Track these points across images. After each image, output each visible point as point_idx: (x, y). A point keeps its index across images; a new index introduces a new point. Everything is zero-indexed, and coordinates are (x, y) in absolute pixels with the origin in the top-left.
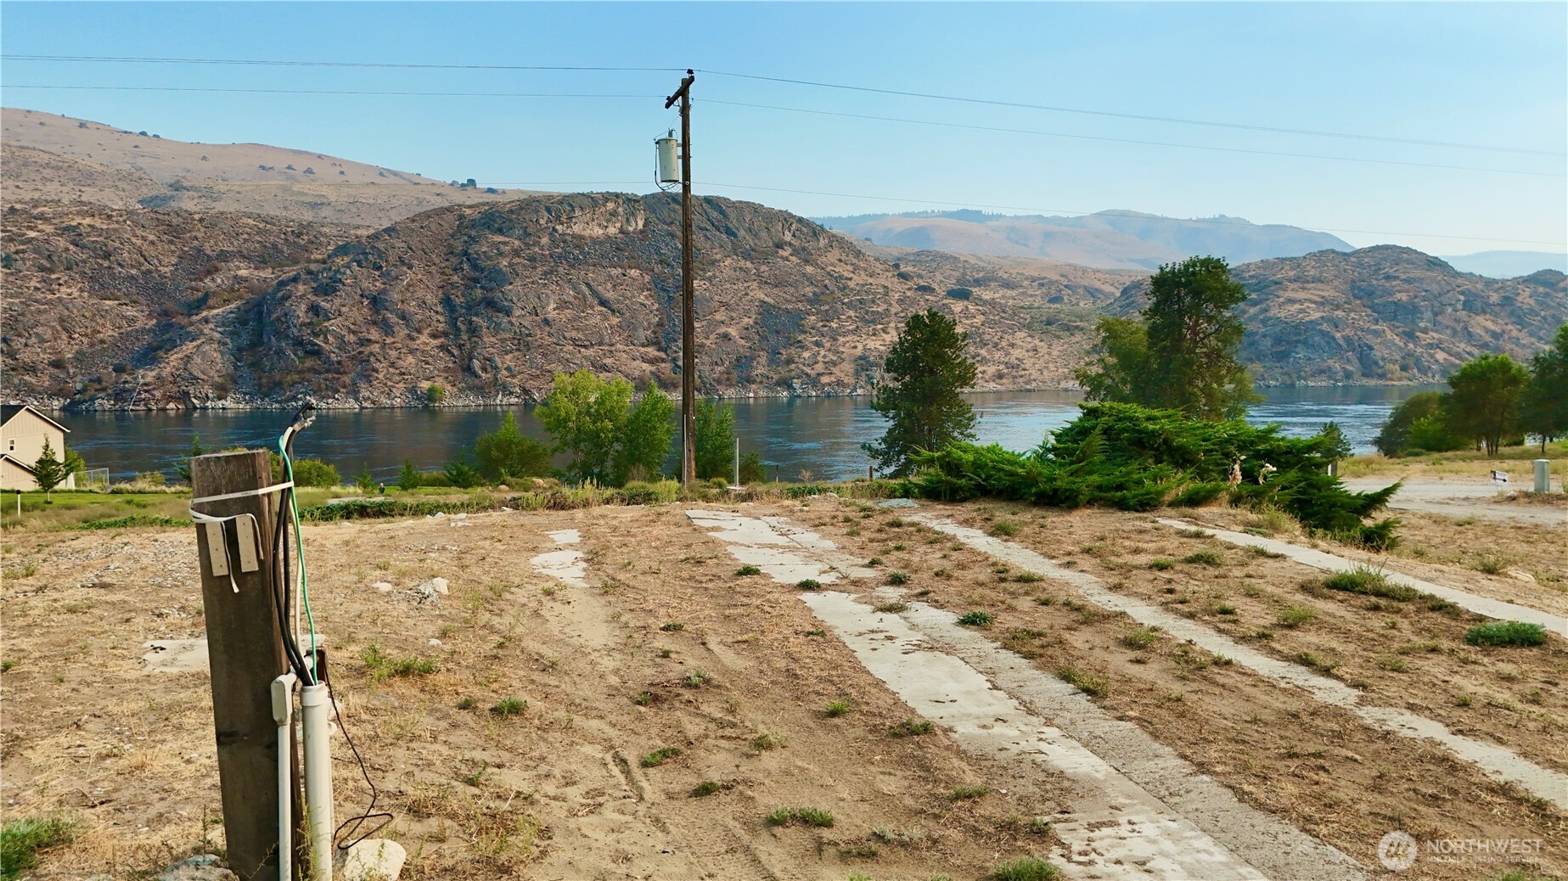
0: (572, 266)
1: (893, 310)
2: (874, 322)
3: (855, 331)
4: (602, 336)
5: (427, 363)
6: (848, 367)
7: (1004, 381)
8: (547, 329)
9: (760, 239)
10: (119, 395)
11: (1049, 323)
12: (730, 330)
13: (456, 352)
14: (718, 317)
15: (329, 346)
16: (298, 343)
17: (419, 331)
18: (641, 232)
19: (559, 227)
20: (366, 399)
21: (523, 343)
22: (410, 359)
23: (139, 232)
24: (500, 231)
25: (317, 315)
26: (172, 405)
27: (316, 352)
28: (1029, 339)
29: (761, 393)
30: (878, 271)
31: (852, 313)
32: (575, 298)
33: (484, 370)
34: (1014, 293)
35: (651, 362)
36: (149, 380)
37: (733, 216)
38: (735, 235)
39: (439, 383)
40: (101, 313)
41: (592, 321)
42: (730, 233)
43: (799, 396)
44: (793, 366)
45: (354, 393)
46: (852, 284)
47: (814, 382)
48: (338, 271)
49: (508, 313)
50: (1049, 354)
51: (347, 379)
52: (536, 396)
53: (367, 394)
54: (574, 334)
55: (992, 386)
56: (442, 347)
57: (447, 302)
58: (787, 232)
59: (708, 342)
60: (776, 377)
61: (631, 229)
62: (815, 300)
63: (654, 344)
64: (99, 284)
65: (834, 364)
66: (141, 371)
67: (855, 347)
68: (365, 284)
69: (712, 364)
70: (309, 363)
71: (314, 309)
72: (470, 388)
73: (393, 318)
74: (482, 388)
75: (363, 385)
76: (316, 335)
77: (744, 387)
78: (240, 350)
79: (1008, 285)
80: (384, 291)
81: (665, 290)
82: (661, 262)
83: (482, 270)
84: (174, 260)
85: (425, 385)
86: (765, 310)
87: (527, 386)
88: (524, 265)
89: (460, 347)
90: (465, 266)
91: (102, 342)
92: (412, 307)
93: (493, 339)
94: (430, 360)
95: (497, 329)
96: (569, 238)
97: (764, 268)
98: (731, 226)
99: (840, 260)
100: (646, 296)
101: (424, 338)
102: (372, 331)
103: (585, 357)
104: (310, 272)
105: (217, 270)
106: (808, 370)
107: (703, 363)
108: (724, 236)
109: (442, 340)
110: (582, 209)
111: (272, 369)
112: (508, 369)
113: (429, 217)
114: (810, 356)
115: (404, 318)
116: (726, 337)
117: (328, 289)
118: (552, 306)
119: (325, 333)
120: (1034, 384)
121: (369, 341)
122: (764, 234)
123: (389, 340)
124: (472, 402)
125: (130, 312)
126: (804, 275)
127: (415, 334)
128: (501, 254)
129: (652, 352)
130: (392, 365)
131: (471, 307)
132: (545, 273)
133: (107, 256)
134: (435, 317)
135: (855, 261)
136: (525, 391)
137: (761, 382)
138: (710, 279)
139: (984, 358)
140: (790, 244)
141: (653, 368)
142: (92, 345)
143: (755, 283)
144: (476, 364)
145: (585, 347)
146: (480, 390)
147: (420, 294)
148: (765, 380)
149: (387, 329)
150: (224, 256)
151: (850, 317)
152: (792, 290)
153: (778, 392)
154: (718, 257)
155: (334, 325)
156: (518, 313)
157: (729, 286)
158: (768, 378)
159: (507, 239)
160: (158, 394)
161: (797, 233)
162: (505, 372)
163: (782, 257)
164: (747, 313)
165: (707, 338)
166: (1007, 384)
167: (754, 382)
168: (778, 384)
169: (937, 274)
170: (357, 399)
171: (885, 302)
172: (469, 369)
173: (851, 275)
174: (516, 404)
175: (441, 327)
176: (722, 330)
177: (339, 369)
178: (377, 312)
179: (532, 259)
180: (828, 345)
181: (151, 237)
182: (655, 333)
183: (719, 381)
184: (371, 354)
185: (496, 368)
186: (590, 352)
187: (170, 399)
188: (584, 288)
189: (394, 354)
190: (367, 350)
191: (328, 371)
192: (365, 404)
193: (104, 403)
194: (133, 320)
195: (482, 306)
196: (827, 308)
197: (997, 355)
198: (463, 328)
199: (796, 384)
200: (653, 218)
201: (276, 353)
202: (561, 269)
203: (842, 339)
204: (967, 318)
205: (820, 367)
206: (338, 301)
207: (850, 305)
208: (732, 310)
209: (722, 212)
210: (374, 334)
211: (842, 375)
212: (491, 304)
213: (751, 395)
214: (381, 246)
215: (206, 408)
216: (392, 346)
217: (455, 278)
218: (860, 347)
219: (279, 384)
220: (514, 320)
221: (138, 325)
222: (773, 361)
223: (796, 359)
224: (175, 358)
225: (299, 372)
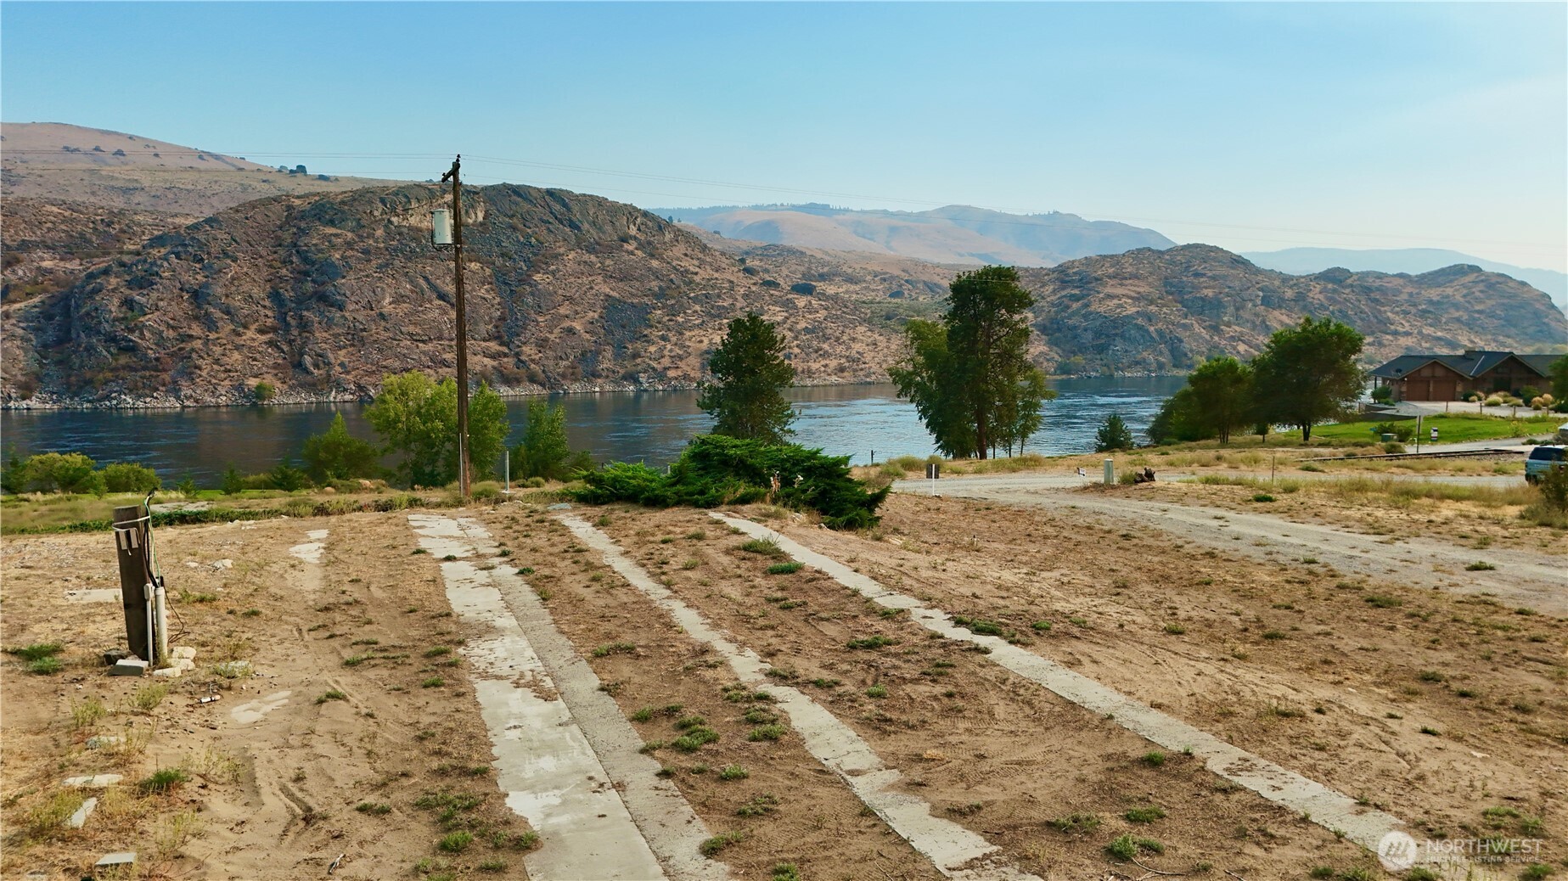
0: (410, 259)
1: (738, 305)
2: (719, 316)
3: (700, 326)
4: (441, 331)
5: (255, 360)
6: (694, 361)
7: (846, 374)
8: (383, 323)
9: (604, 233)
11: (888, 318)
12: (574, 324)
13: (286, 348)
14: (562, 311)
15: (147, 342)
16: (112, 339)
17: (246, 327)
18: (481, 224)
19: (394, 219)
20: (188, 398)
21: (357, 338)
22: (236, 355)
24: (332, 223)
25: (132, 309)
27: (132, 349)
28: (869, 334)
29: (608, 388)
30: (724, 266)
31: (698, 308)
32: (412, 291)
33: (317, 366)
34: (857, 288)
35: (493, 357)
37: (576, 208)
38: (578, 228)
39: (269, 380)
41: (430, 316)
42: (574, 226)
43: (646, 390)
44: (639, 360)
45: (175, 391)
46: (697, 279)
47: (661, 376)
48: (154, 264)
49: (341, 308)
50: (888, 347)
51: (166, 377)
52: (372, 392)
53: (189, 392)
54: (411, 329)
55: (834, 378)
56: (270, 343)
57: (275, 296)
58: (632, 226)
59: (552, 337)
60: (622, 371)
61: (470, 221)
62: (661, 295)
63: (496, 338)
65: (681, 358)
67: (701, 342)
68: (185, 277)
69: (556, 358)
70: (123, 360)
71: (128, 303)
72: (302, 386)
73: (217, 314)
74: (314, 385)
75: (184, 383)
76: (131, 331)
77: (589, 381)
78: (46, 346)
79: (851, 280)
80: (206, 285)
81: (506, 284)
82: (503, 255)
83: (313, 263)
85: (253, 382)
86: (612, 306)
87: (362, 382)
88: (358, 259)
89: (290, 342)
90: (294, 259)
92: (237, 302)
93: (325, 334)
94: (258, 356)
95: (330, 324)
96: (405, 230)
97: (608, 262)
98: (574, 218)
99: (686, 255)
100: (487, 291)
101: (250, 334)
102: (194, 326)
103: (424, 353)
104: (122, 264)
105: (16, 260)
106: (654, 364)
107: (547, 358)
108: (567, 229)
109: (271, 335)
110: (419, 201)
111: (81, 367)
112: (342, 365)
113: (254, 208)
114: (656, 350)
115: (228, 313)
116: (571, 331)
117: (144, 282)
118: (388, 300)
119: (141, 328)
120: (874, 377)
121: (191, 337)
122: (608, 228)
123: (212, 336)
124: (303, 399)
126: (650, 269)
127: (241, 330)
128: (333, 246)
129: (494, 346)
130: (217, 362)
131: (302, 301)
132: (380, 267)
134: (263, 312)
135: (701, 255)
136: (361, 388)
137: (607, 377)
138: (553, 273)
139: (826, 352)
140: (635, 238)
141: (495, 363)
143: (600, 278)
144: (307, 360)
145: (423, 342)
146: (312, 387)
147: (245, 288)
148: (611, 375)
149: (210, 324)
150: (25, 246)
151: (696, 312)
152: (637, 284)
153: (624, 386)
154: (562, 250)
155: (149, 320)
156: (352, 307)
157: (572, 280)
158: (614, 372)
159: (339, 231)
161: (642, 227)
162: (338, 369)
163: (627, 251)
164: (592, 307)
165: (551, 333)
166: (848, 377)
167: (600, 376)
168: (624, 378)
169: (783, 268)
170: (178, 398)
171: (731, 297)
172: (299, 365)
173: (697, 270)
174: (351, 401)
175: (270, 322)
176: (566, 324)
177: (157, 366)
178: (199, 307)
179: (366, 252)
180: (674, 339)
182: (496, 327)
183: (564, 376)
184: (193, 350)
185: (329, 364)
186: (429, 347)
188: (422, 282)
189: (218, 350)
190: (188, 346)
191: (144, 368)
192: (187, 403)
195: (313, 300)
196: (673, 302)
197: (839, 349)
198: (293, 322)
199: (643, 378)
200: (493, 210)
201: (87, 350)
202: (397, 262)
203: (688, 334)
204: (810, 313)
205: (666, 362)
206: (154, 295)
207: (696, 300)
208: (577, 304)
209: (565, 205)
210: (196, 330)
211: (689, 369)
212: (323, 298)
213: (597, 389)
214: (202, 237)
215: (9, 409)
216: (215, 342)
217: (284, 271)
218: (706, 341)
219: (89, 382)
220: (347, 314)
222: (619, 355)
223: (643, 353)
225: (112, 370)
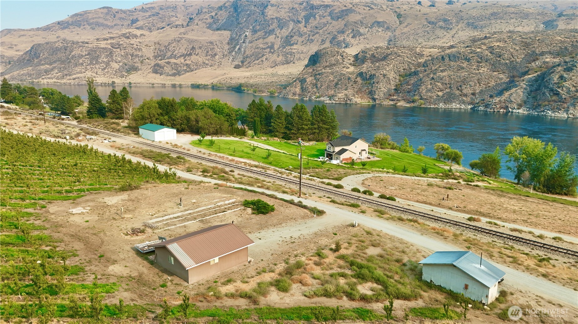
10: (487, 106)
15: (562, 92)
16: (552, 90)
20: (571, 114)
23: (514, 47)
25: (562, 80)
26: (502, 110)
27: (557, 94)
36: (497, 101)
40: (491, 77)
45: (567, 111)
51: (565, 105)
53: (572, 112)
64: (494, 67)
66: (495, 98)
70: (553, 98)
75: (572, 108)
76: (559, 87)
78: (531, 91)
84: (523, 56)
91: (489, 87)
104: (565, 62)
105: (537, 59)
111: (540, 99)
117: (569, 69)
119: (563, 87)
125: (501, 76)
133: (500, 57)
142: (486, 88)
150: (543, 54)
155: (567, 84)
160: (498, 106)
170: (567, 114)
177: (564, 101)
181: (518, 48)
187: (501, 108)
191: (560, 102)
192: (570, 116)
193: (482, 108)
194: (502, 79)
201: (543, 93)
215: (512, 112)
219: (540, 105)
221: (503, 81)
224: (507, 94)
225: (548, 101)
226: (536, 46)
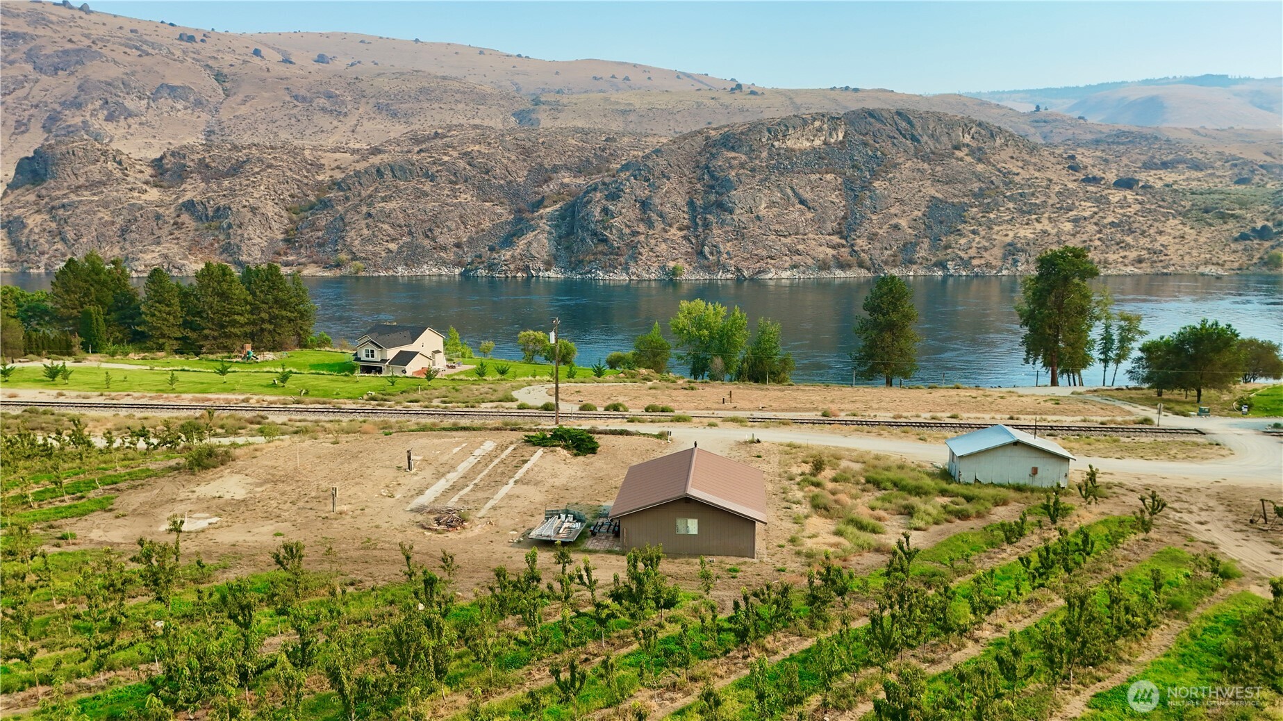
0: (782, 174)
1: (1050, 202)
2: (1029, 213)
3: (1008, 222)
4: (798, 228)
5: (674, 249)
6: (998, 252)
7: (1143, 265)
8: (758, 223)
9: (940, 143)
10: (491, 267)
11: (1207, 211)
12: (900, 221)
13: (694, 241)
14: (893, 211)
15: (612, 236)
16: (595, 234)
17: (671, 226)
18: (841, 142)
19: (776, 144)
20: (633, 274)
21: (740, 234)
22: (664, 246)
23: (506, 154)
24: (733, 149)
25: (607, 214)
26: (519, 274)
27: (605, 241)
28: (1180, 227)
29: (921, 272)
30: (1049, 165)
31: (1011, 205)
32: (781, 199)
33: (712, 254)
35: (834, 247)
36: (507, 257)
37: (918, 125)
38: (918, 141)
39: (681, 263)
40: (482, 211)
41: (792, 216)
42: (914, 139)
43: (952, 276)
44: (949, 251)
45: (626, 269)
46: (1017, 179)
47: (966, 264)
48: (621, 183)
49: (731, 212)
50: (1196, 240)
51: (622, 260)
52: (745, 273)
53: (634, 270)
54: (777, 227)
55: (1129, 270)
56: (685, 237)
57: (691, 204)
58: (966, 135)
59: (881, 232)
60: (934, 259)
61: (832, 140)
62: (980, 194)
63: (838, 233)
64: (483, 191)
65: (986, 249)
66: (503, 252)
67: (1007, 235)
68: (638, 192)
69: (882, 249)
70: (600, 248)
71: (605, 210)
72: (701, 267)
73: (654, 216)
74: (709, 267)
75: (632, 264)
76: (605, 229)
77: (906, 267)
78: (560, 237)
79: (1197, 167)
80: (650, 197)
81: (852, 190)
82: (853, 167)
83: (717, 179)
84: (526, 173)
85: (671, 264)
86: (934, 204)
87: (740, 266)
88: (747, 175)
89: (697, 237)
90: (706, 177)
91: (483, 230)
92: (667, 209)
93: (719, 231)
94: (676, 246)
95: (723, 223)
96: (782, 152)
97: (939, 168)
98: (915, 133)
99: (1012, 158)
100: (837, 196)
101: (673, 231)
102: (641, 226)
103: (784, 244)
104: (604, 184)
105: (551, 179)
106: (962, 254)
107: (875, 249)
108: (909, 142)
109: (685, 232)
110: (794, 128)
111: (578, 251)
112: (728, 253)
113: (686, 139)
114: (965, 243)
115: (661, 216)
116: (896, 227)
117: (614, 196)
118: (764, 205)
119: (611, 227)
120: (1172, 268)
121: (638, 233)
122: (945, 139)
123: (651, 232)
124: (702, 276)
125: (499, 210)
126: (974, 173)
127: (667, 228)
128: (731, 167)
129: (836, 239)
130: (651, 250)
131: (707, 209)
132: (761, 181)
133: (487, 172)
134: (683, 215)
135: (1027, 157)
136: (738, 270)
137: (921, 264)
138: (890, 180)
139: (1128, 245)
140: (968, 145)
141: (835, 252)
142: (477, 233)
143: (929, 182)
144: (706, 249)
145: (785, 236)
146: (707, 269)
147: (672, 199)
148: (924, 262)
149: (650, 225)
150: (556, 169)
151: (1009, 209)
152: (960, 186)
153: (934, 272)
154: (900, 161)
155: (616, 222)
156: (738, 211)
157: (905, 185)
158: (927, 260)
159: (737, 155)
160: (512, 267)
161: (976, 136)
162: (725, 256)
163: (957, 159)
164: (917, 207)
165: (880, 228)
166: (1146, 268)
167: (915, 263)
168: (935, 265)
170: (628, 274)
171: (1045, 195)
172: (701, 253)
173: (1020, 170)
174: (731, 279)
175: (686, 222)
176: (894, 221)
177: (617, 252)
178: (645, 213)
179: (753, 170)
180: (983, 233)
181: (513, 158)
182: (839, 224)
183: (886, 263)
184: (639, 242)
185: (719, 252)
186: (788, 240)
187: (518, 270)
188: (789, 191)
189: (653, 242)
190: (636, 239)
191: (611, 254)
192: (633, 277)
193: (482, 272)
194: (500, 215)
195: (714, 207)
196: (989, 200)
197: (1144, 242)
198: (700, 223)
199: (950, 265)
200: (851, 130)
201: (581, 240)
202: (773, 177)
203: (996, 228)
204: (1122, 207)
205: (972, 252)
206: (620, 205)
207: (1011, 198)
208: (906, 205)
209: (910, 122)
210: (642, 228)
211: (991, 258)
212: (721, 206)
213: (911, 273)
214: (650, 164)
215: (538, 277)
216: (652, 236)
217: (698, 186)
218: (1011, 234)
219: (581, 262)
220: (735, 217)
221: (504, 219)
222: (934, 246)
223: (954, 245)
224: (522, 243)
225: (594, 254)
226: (542, 154)
